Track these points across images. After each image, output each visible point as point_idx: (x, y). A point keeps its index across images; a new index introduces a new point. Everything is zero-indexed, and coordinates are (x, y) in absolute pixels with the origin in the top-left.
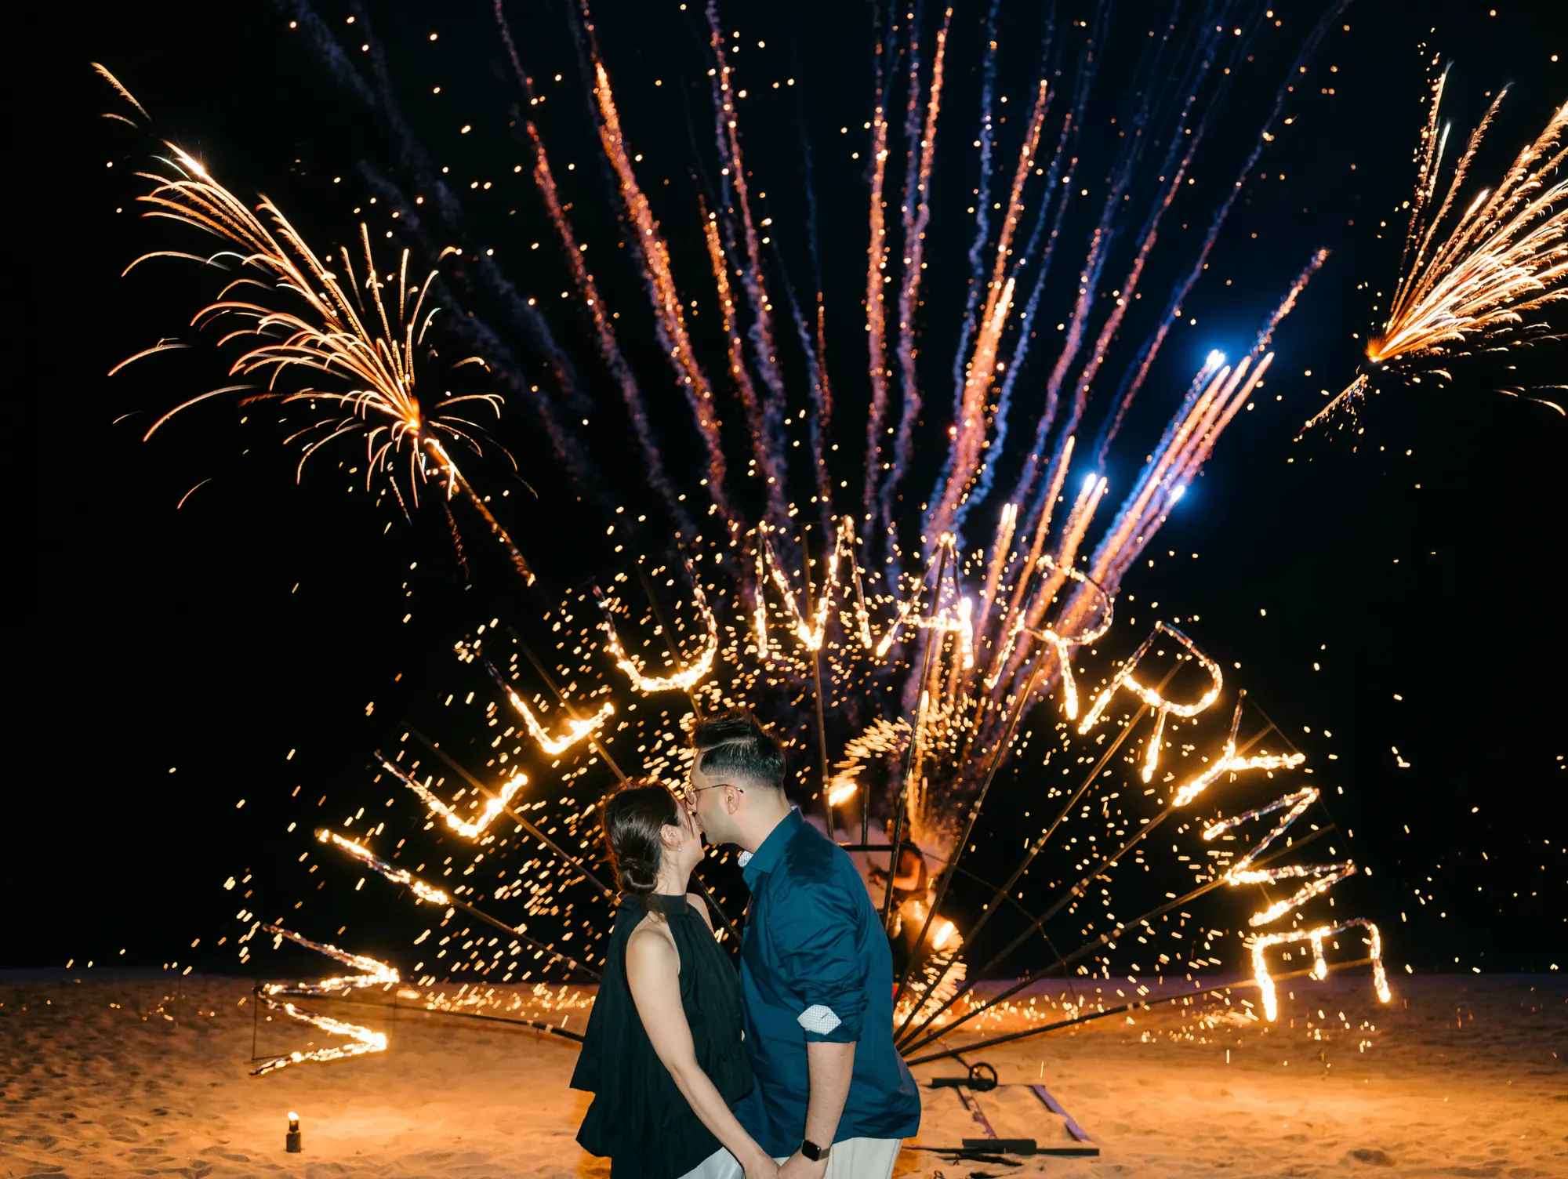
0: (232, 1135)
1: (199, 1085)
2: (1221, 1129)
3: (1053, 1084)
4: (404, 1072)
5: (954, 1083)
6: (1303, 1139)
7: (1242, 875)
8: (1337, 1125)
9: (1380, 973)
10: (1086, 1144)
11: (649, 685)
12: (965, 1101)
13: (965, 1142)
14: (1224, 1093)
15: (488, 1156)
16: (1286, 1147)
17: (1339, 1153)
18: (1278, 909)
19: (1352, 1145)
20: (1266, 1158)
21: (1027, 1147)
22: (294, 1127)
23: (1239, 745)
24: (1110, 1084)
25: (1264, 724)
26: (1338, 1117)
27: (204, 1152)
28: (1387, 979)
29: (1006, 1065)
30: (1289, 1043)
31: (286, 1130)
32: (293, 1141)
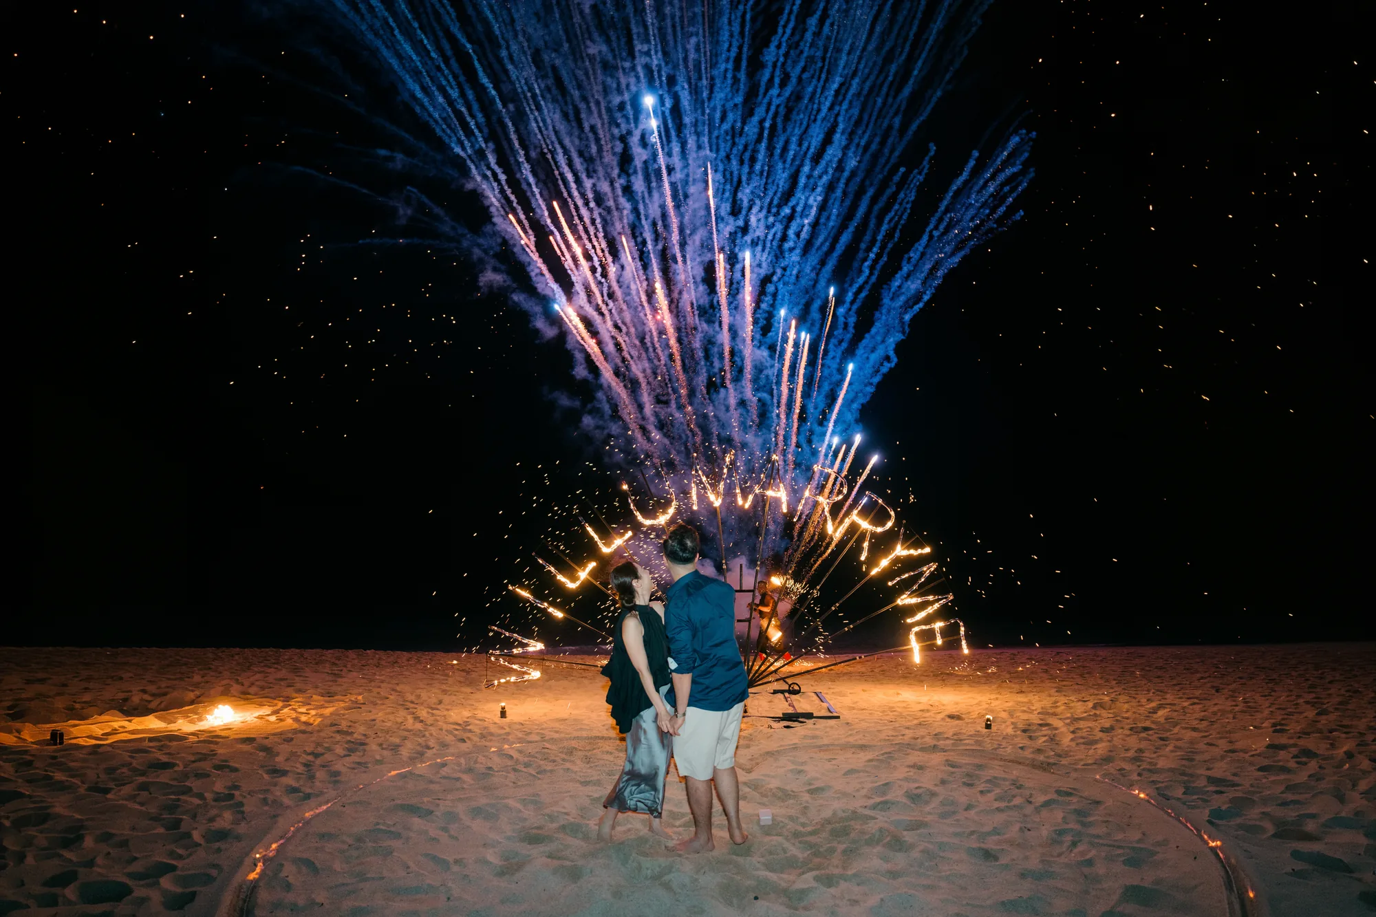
0: (479, 712)
1: (466, 693)
2: (893, 707)
3: (825, 691)
4: (550, 688)
5: (782, 692)
6: (928, 711)
7: (905, 600)
8: (944, 705)
9: (964, 643)
10: (835, 714)
11: (648, 522)
12: (786, 699)
13: (783, 714)
14: (898, 694)
15: (582, 720)
16: (920, 714)
17: (940, 717)
18: (921, 615)
19: (947, 713)
20: (911, 718)
21: (809, 716)
22: (503, 708)
23: (902, 545)
24: (849, 691)
25: (915, 535)
26: (944, 702)
27: (468, 718)
28: (967, 645)
29: (806, 685)
30: (932, 674)
31: (500, 710)
32: (503, 714)
